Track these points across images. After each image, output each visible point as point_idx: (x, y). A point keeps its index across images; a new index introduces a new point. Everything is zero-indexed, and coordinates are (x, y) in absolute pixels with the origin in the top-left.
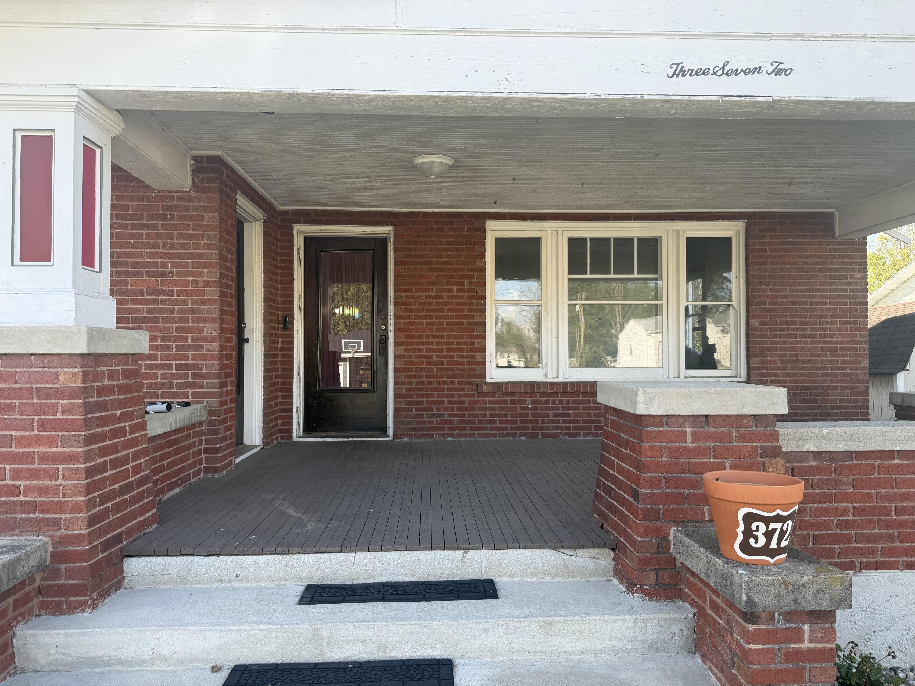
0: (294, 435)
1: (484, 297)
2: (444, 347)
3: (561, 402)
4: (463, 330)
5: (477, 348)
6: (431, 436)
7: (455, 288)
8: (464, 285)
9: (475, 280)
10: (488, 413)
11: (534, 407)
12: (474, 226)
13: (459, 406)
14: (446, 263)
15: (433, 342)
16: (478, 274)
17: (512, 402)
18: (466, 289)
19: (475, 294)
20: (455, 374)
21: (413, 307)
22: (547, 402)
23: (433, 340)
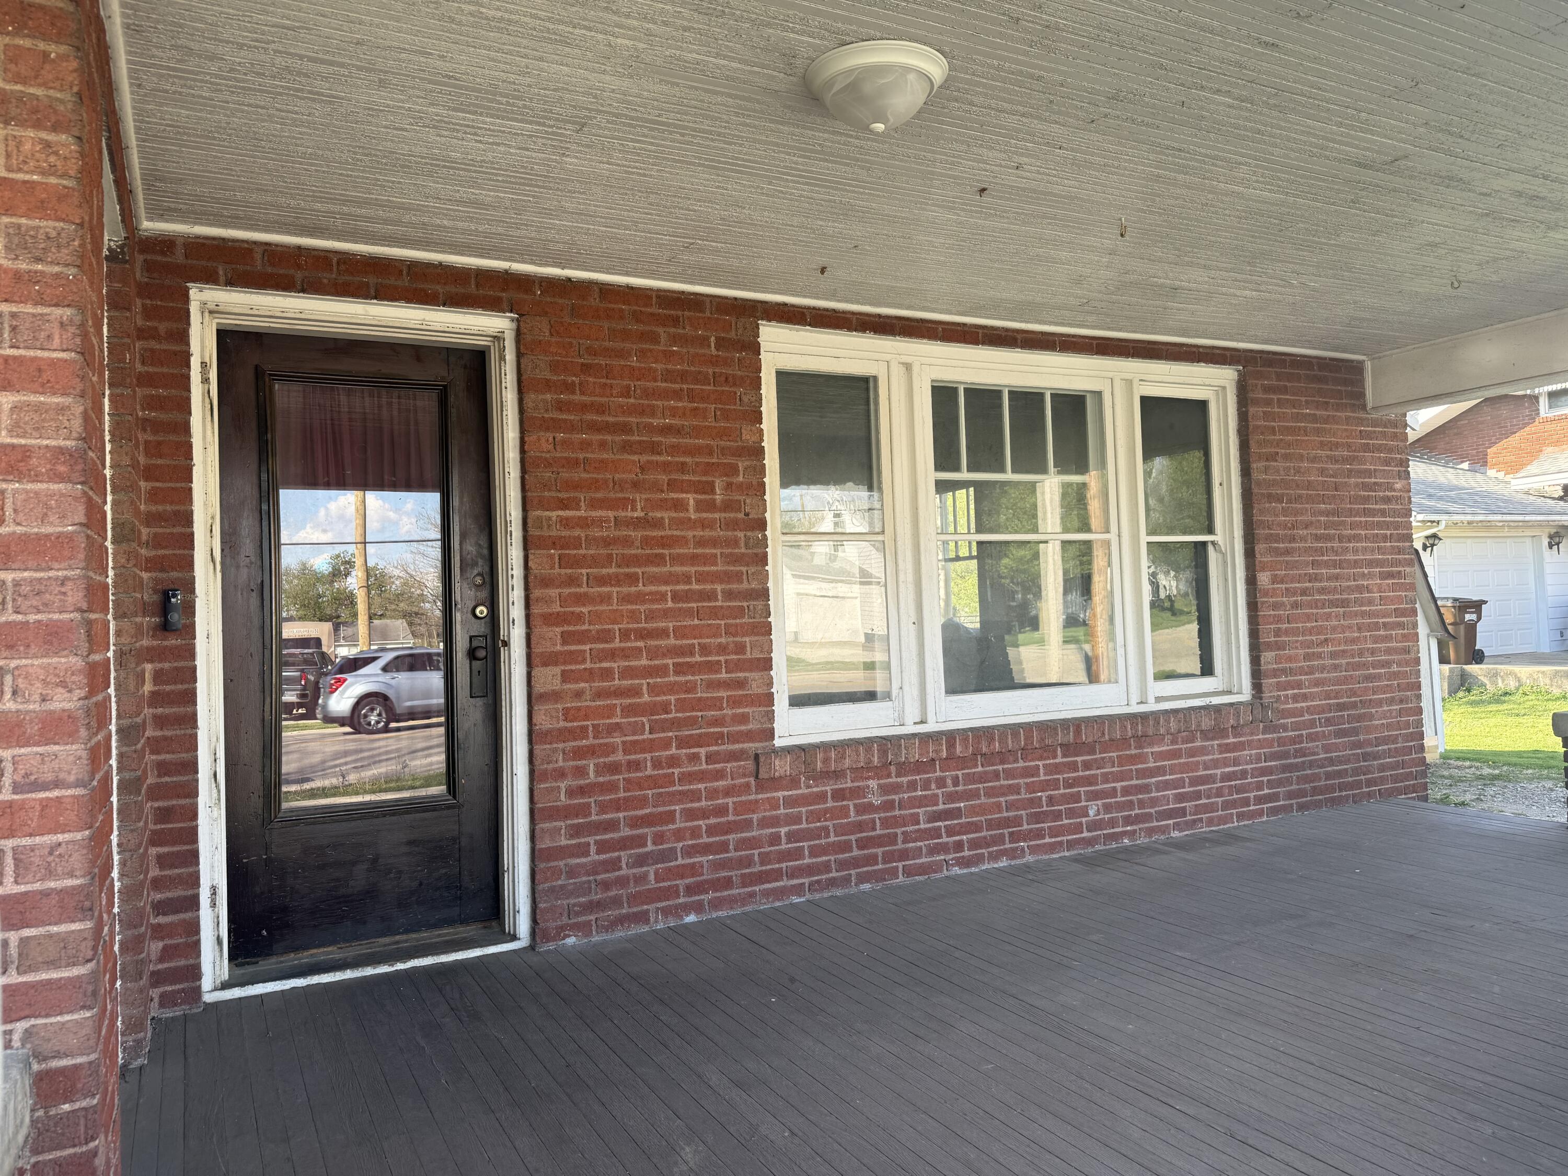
0: (207, 983)
1: (762, 525)
2: (670, 662)
3: (941, 783)
4: (715, 613)
5: (751, 661)
6: (642, 918)
7: (691, 499)
8: (713, 491)
9: (741, 479)
10: (783, 831)
11: (886, 802)
12: (732, 335)
13: (713, 821)
14: (666, 430)
15: (639, 649)
16: (747, 463)
17: (839, 795)
18: (718, 501)
19: (741, 516)
20: (700, 735)
21: (582, 552)
22: (912, 786)
23: (640, 644)
